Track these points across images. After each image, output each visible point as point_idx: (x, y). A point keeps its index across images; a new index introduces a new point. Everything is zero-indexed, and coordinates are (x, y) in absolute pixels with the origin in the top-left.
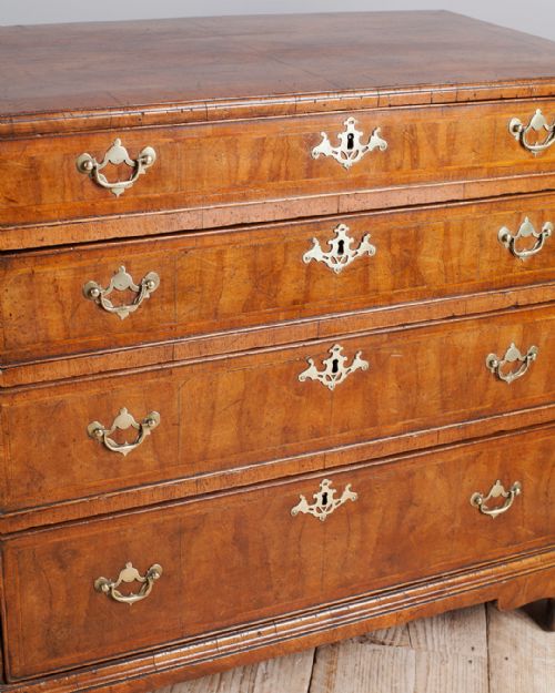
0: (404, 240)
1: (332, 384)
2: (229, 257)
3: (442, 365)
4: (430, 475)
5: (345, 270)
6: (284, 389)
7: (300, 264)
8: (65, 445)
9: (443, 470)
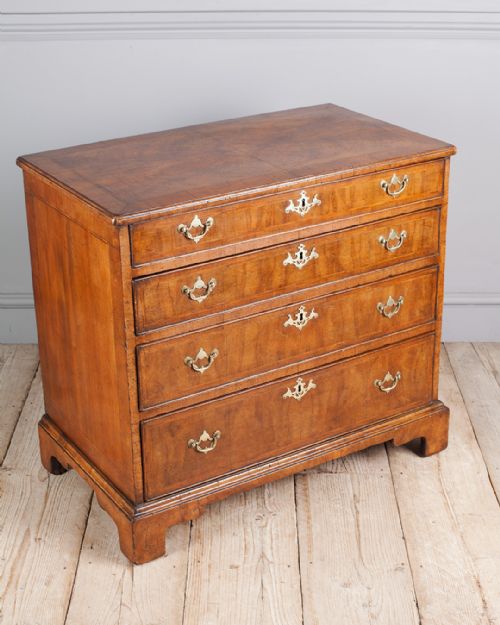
0: (332, 249)
1: (300, 327)
2: (248, 267)
3: (355, 312)
4: (353, 371)
5: (304, 267)
6: (277, 331)
7: (282, 266)
8: (174, 370)
9: (359, 368)
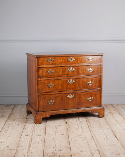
0: (77, 69)
1: (71, 83)
2: (60, 69)
3: (83, 83)
4: (82, 95)
5: (72, 72)
6: (66, 83)
7: (67, 71)
8: (45, 86)
9: (84, 95)
